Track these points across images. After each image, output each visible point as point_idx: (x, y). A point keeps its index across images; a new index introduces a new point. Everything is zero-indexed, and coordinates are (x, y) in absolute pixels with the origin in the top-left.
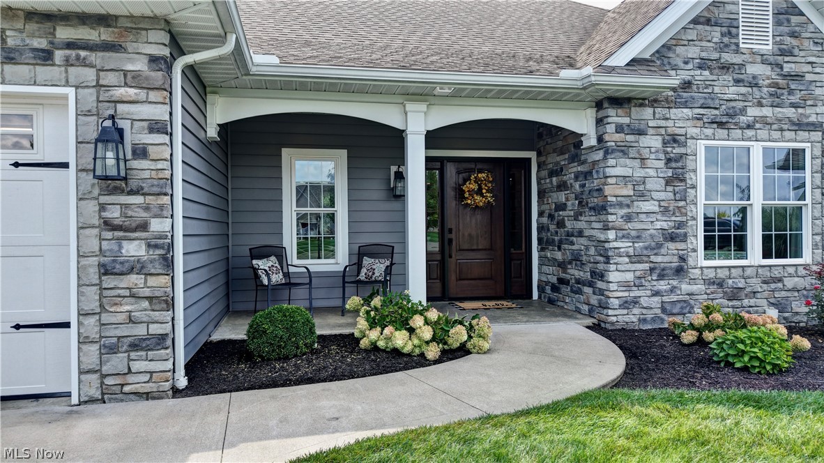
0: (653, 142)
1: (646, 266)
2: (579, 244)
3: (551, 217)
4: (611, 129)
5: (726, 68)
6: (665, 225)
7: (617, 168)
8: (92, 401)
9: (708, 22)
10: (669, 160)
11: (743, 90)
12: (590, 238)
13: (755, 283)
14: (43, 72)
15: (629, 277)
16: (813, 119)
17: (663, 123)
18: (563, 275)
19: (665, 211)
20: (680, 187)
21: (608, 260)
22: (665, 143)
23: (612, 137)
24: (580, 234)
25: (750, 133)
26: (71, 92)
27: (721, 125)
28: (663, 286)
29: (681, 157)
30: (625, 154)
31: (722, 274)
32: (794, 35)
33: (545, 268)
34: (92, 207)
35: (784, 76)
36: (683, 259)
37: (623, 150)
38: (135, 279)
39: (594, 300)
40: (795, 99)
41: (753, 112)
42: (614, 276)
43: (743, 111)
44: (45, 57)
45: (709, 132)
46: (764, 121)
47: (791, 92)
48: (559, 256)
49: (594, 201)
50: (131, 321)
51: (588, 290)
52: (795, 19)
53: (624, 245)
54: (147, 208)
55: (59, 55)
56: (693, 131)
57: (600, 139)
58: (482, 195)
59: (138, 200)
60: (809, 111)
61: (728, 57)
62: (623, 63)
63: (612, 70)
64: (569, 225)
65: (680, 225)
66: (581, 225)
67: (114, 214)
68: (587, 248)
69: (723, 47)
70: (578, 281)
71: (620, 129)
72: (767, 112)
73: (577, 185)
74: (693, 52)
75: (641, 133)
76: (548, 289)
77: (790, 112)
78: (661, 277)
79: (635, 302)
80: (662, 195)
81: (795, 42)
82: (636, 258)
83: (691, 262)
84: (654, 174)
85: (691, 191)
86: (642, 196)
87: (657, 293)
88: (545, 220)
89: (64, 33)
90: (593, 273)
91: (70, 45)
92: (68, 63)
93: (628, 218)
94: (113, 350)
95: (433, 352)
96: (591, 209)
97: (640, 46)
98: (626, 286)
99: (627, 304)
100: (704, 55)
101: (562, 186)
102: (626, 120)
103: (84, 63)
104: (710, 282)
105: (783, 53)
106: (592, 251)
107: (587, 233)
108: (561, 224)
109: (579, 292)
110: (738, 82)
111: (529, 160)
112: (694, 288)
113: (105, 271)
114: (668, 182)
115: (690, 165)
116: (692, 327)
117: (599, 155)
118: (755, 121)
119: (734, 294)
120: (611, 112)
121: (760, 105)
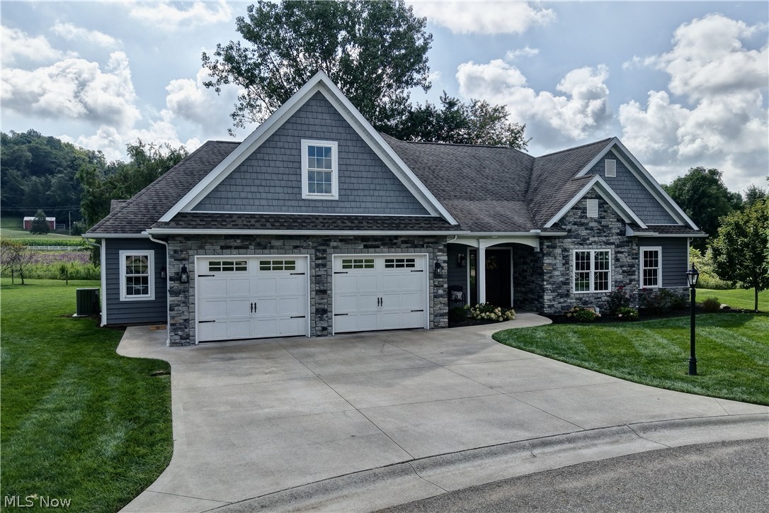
0: (558, 251)
1: (557, 293)
2: (533, 286)
3: (520, 274)
4: (545, 247)
5: (582, 224)
6: (562, 279)
7: (547, 260)
8: (432, 328)
9: (576, 208)
10: (564, 257)
11: (588, 232)
12: (537, 284)
13: (592, 299)
14: (422, 249)
15: (551, 297)
16: (612, 241)
17: (562, 244)
18: (525, 297)
19: (563, 275)
20: (568, 266)
21: (544, 292)
22: (562, 251)
23: (546, 250)
24: (533, 282)
25: (590, 246)
26: (428, 254)
27: (581, 244)
28: (562, 300)
29: (568, 256)
30: (550, 255)
31: (581, 296)
32: (605, 211)
33: (517, 294)
34: (432, 281)
35: (602, 226)
36: (568, 291)
37: (549, 254)
38: (441, 299)
39: (538, 306)
40: (605, 234)
41: (592, 239)
42: (546, 297)
43: (588, 239)
44: (422, 246)
45: (577, 247)
46: (595, 242)
47: (604, 232)
48: (524, 289)
49: (539, 271)
50: (440, 309)
51: (536, 302)
52: (605, 206)
53: (549, 286)
54: (443, 282)
55: (425, 245)
56: (572, 247)
57: (541, 249)
58: (492, 265)
59: (441, 280)
60: (610, 238)
61: (583, 220)
62: (549, 226)
63: (546, 230)
64: (528, 278)
65: (568, 279)
66: (534, 279)
67: (436, 283)
68: (536, 287)
69: (581, 217)
70: (532, 299)
71: (548, 247)
72: (596, 239)
73: (532, 264)
74: (572, 219)
75: (555, 248)
76: (518, 303)
77: (604, 239)
78: (561, 297)
79: (553, 306)
80: (561, 269)
81: (605, 214)
82: (553, 291)
83: (571, 292)
84: (559, 262)
85: (571, 267)
86: (554, 269)
87: (560, 303)
88: (517, 275)
89: (426, 240)
90: (538, 296)
91: (428, 243)
92: (427, 247)
93: (551, 277)
94: (436, 316)
95: (501, 319)
96: (538, 273)
97: (555, 219)
98: (550, 300)
99: (550, 306)
100: (575, 220)
101: (525, 263)
102: (550, 244)
103: (430, 247)
104: (577, 299)
105: (601, 218)
106: (538, 288)
107: (536, 282)
108: (525, 277)
109: (533, 303)
110: (586, 229)
111: (510, 250)
112: (572, 301)
113: (435, 297)
114: (564, 264)
115: (570, 258)
116: (570, 312)
117: (541, 255)
118: (592, 242)
119: (586, 303)
120: (545, 241)
121: (594, 236)
